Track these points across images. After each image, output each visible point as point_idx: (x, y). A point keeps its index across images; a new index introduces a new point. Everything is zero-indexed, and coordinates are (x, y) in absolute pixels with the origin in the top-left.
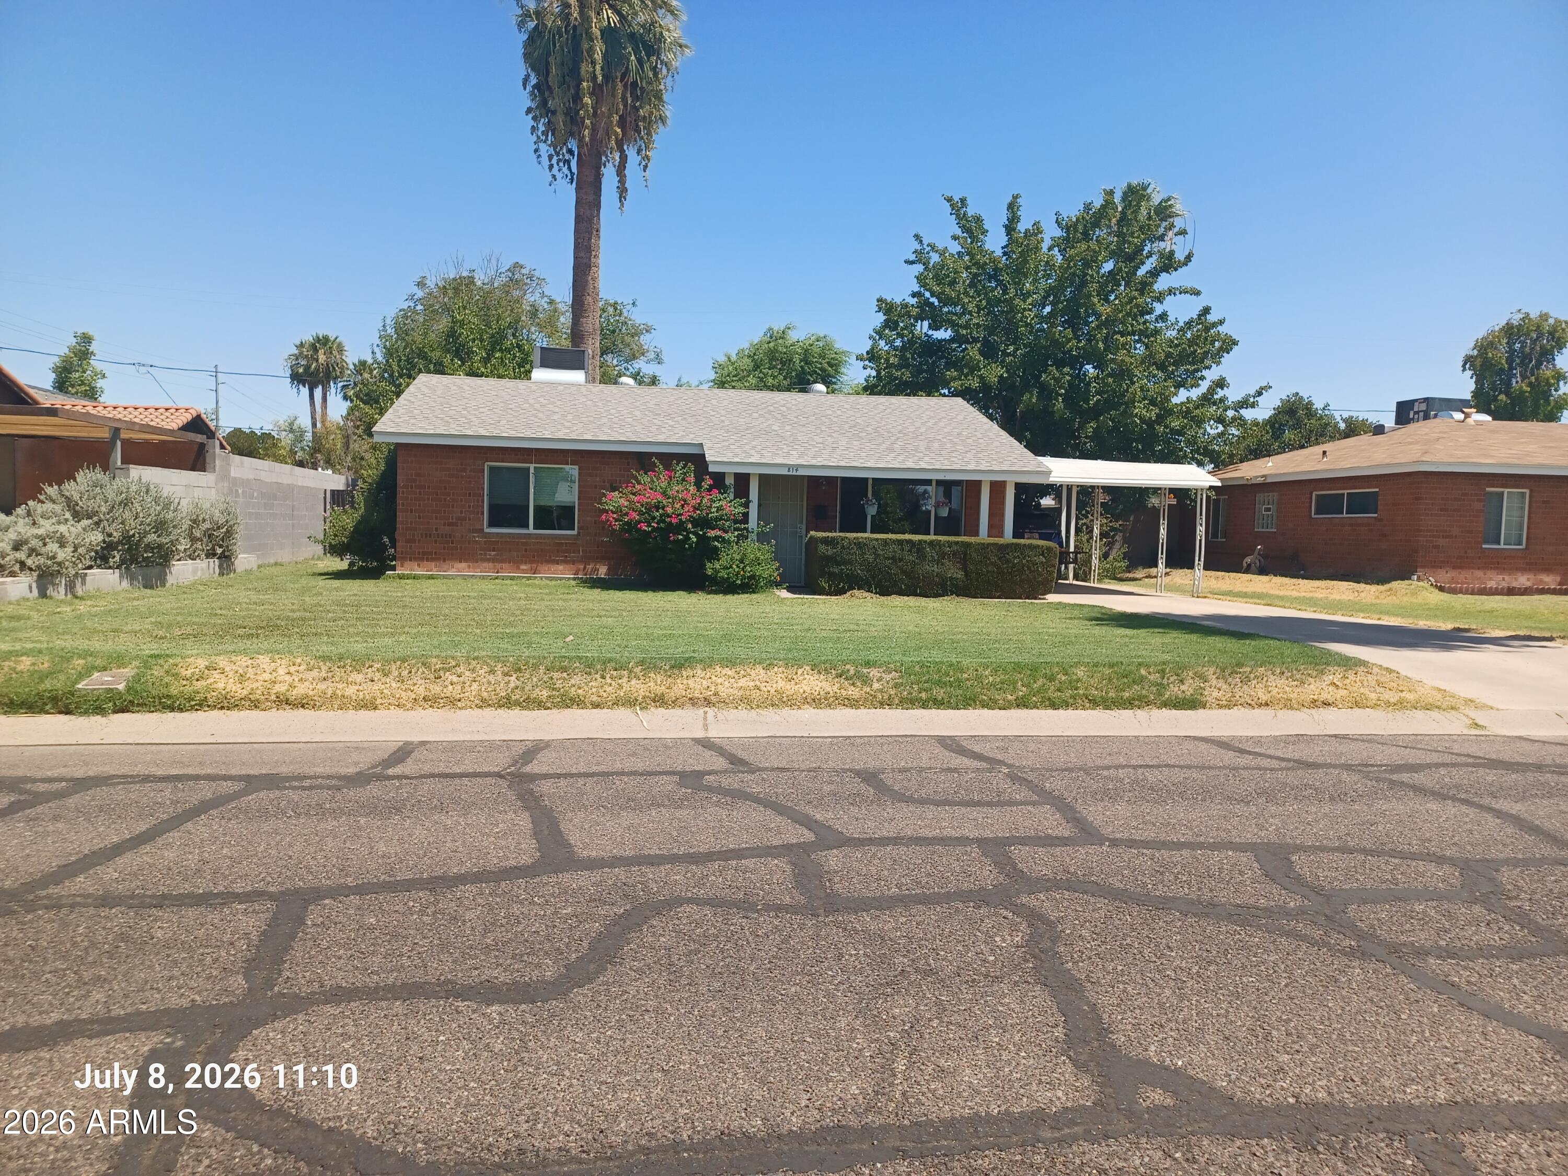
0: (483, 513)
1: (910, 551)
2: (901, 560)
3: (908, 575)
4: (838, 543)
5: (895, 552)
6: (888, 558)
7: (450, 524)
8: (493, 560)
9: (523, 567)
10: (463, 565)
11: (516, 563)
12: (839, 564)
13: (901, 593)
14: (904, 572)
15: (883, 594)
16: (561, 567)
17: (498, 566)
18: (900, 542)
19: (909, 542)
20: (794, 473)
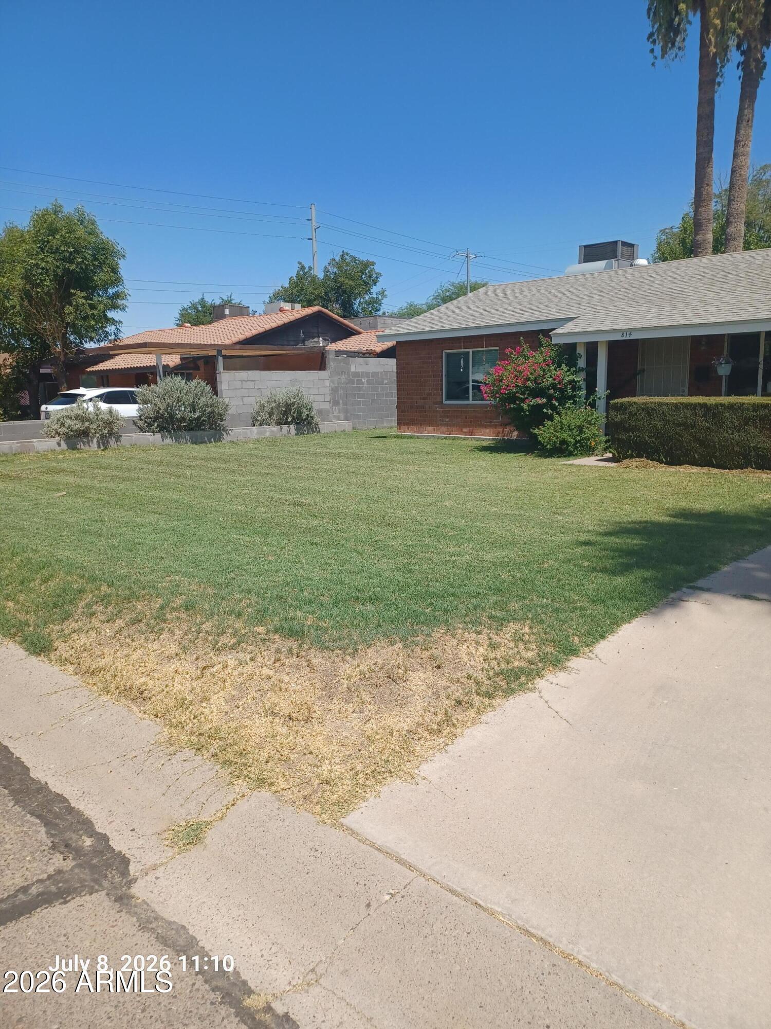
0: (442, 389)
1: (704, 416)
2: (693, 426)
3: (702, 443)
4: (626, 409)
5: (686, 417)
6: (679, 425)
7: (424, 399)
8: (447, 425)
9: (465, 430)
10: (431, 428)
11: (460, 428)
12: (626, 430)
13: (694, 463)
14: (697, 440)
15: (670, 463)
16: (488, 430)
17: (451, 429)
18: (693, 406)
19: (704, 406)
20: (628, 338)
